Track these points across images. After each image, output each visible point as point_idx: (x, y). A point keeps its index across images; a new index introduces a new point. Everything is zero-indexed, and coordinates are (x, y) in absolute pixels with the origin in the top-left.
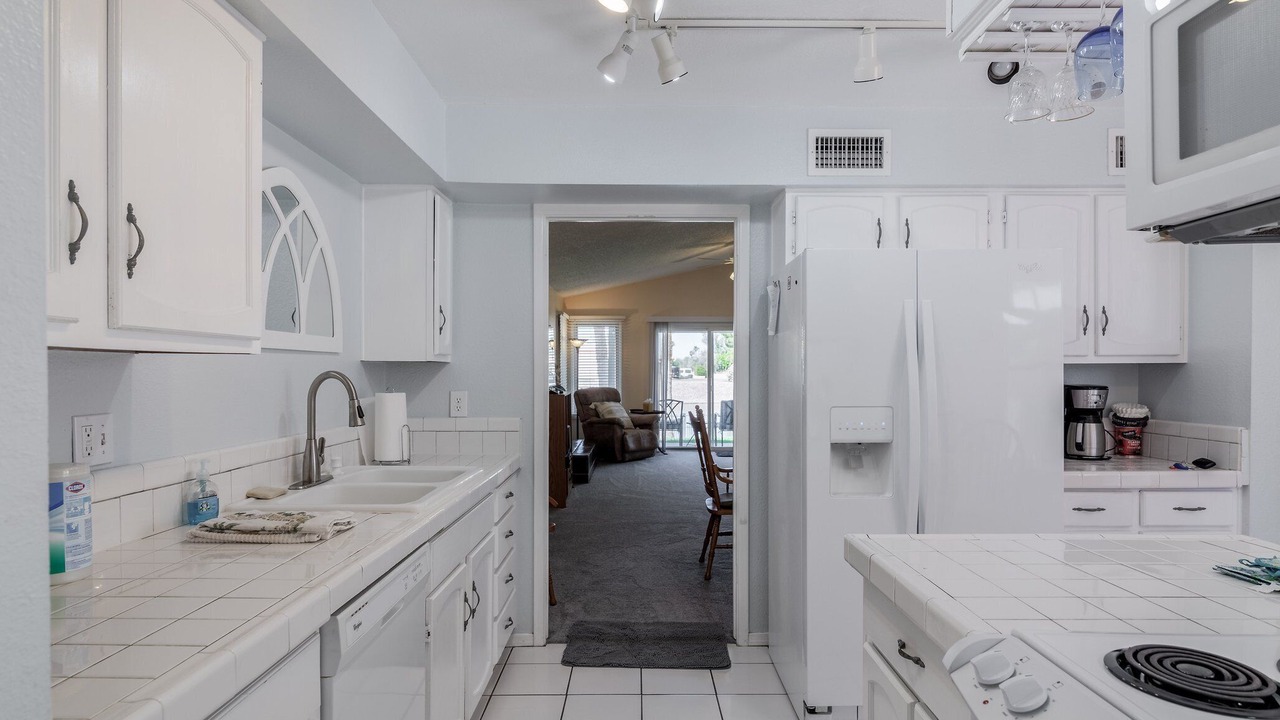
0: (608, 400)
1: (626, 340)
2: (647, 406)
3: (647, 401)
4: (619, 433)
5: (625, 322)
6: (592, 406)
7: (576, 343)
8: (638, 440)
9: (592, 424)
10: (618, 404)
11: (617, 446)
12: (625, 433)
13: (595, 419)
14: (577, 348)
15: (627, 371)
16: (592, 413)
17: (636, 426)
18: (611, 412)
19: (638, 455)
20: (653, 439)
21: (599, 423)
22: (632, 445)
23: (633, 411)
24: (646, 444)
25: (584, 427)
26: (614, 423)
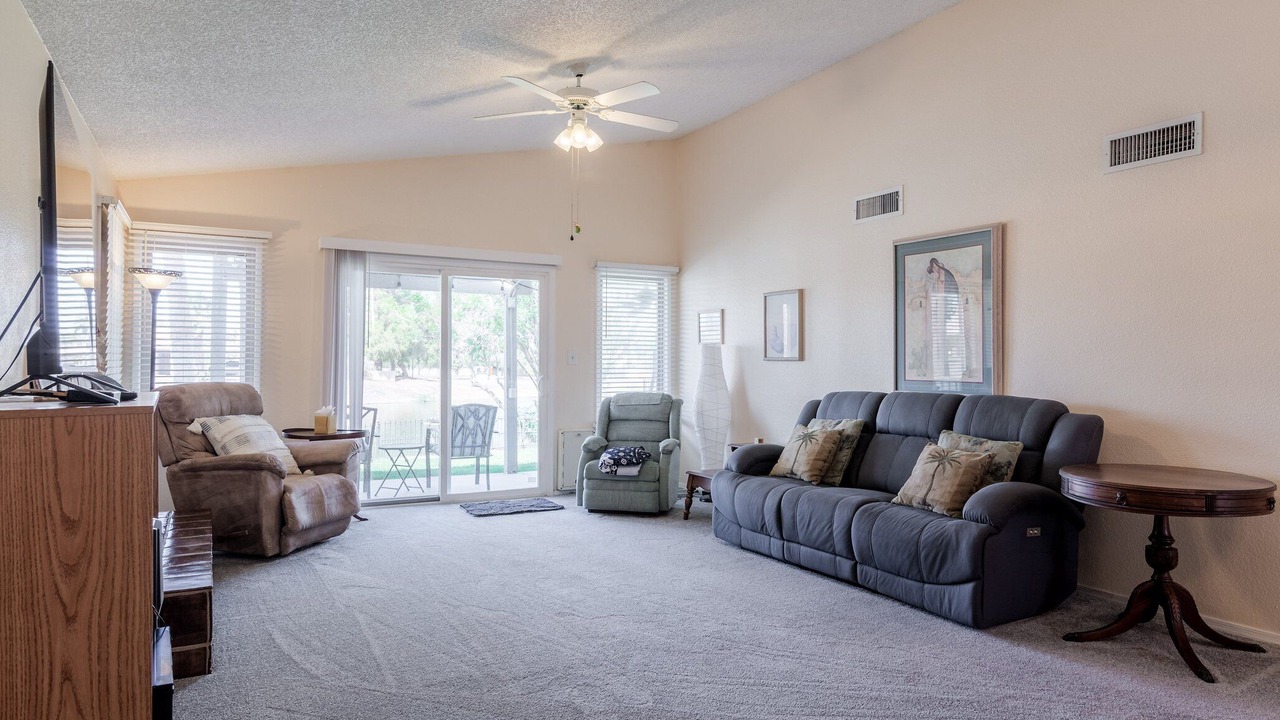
0: (235, 412)
1: (270, 286)
2: (324, 421)
3: (323, 411)
4: (272, 488)
5: (270, 242)
6: (196, 427)
7: (151, 281)
8: (317, 501)
9: (195, 471)
10: (258, 419)
11: (268, 521)
12: (286, 490)
13: (203, 458)
14: (154, 293)
15: (268, 342)
16: (195, 442)
17: (303, 468)
18: (243, 440)
19: (314, 535)
20: (348, 493)
21: (216, 468)
22: (303, 516)
23: (291, 434)
24: (334, 508)
25: (173, 479)
26: (255, 468)
